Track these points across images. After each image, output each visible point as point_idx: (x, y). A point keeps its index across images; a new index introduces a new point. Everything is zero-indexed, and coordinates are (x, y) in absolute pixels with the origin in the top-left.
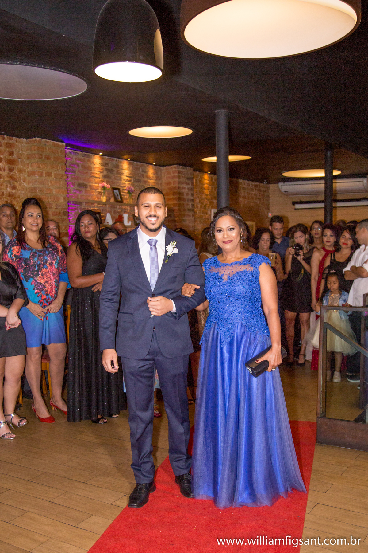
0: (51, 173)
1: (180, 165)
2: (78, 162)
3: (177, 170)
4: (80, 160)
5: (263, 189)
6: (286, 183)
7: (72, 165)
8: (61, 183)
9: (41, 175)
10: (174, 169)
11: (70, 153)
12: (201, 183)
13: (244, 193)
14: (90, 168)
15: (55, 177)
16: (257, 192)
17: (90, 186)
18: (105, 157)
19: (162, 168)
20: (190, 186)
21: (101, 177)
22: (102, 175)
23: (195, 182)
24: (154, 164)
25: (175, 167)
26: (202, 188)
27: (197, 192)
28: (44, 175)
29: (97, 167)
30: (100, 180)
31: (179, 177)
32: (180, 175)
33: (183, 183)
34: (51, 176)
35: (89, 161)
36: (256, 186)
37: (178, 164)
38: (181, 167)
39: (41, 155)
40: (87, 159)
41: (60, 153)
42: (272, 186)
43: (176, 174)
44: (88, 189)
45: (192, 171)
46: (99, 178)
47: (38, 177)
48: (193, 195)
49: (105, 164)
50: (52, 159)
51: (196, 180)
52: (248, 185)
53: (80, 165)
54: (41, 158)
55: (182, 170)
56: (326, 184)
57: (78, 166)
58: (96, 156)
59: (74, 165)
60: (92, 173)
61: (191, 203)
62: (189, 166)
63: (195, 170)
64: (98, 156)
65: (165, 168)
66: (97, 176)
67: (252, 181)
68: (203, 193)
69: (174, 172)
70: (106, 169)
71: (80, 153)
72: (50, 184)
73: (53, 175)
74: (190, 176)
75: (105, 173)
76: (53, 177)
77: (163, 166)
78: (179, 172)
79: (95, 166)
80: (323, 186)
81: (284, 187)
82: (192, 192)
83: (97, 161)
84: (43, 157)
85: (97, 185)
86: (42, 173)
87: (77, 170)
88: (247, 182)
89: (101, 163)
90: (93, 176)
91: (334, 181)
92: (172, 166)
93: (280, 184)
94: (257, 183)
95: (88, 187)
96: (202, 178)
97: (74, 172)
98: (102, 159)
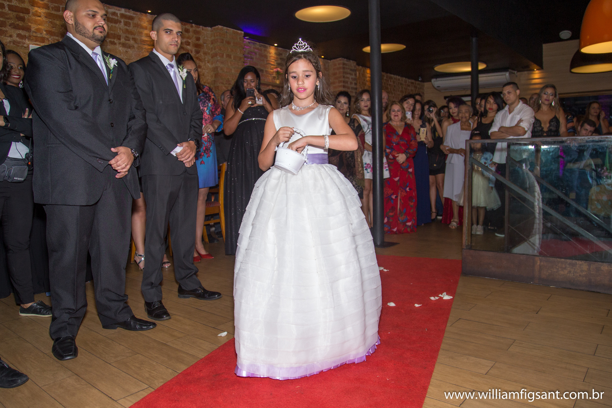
0: (231, 55)
1: (344, 58)
2: (256, 51)
3: (342, 62)
4: (258, 49)
5: (418, 86)
6: (438, 79)
7: (250, 53)
8: (240, 64)
9: (222, 56)
10: (339, 61)
11: (249, 43)
12: (364, 75)
13: (402, 87)
14: (266, 57)
15: (234, 59)
16: (413, 88)
17: (266, 71)
18: (279, 48)
19: (329, 61)
20: (354, 77)
21: (276, 64)
22: (277, 63)
23: (358, 75)
24: (323, 57)
25: (340, 60)
26: (364, 80)
27: (360, 83)
28: (225, 57)
29: (272, 56)
30: (275, 67)
31: (344, 68)
32: (345, 66)
33: (348, 74)
34: (231, 58)
35: (265, 50)
36: (412, 83)
37: (343, 57)
38: (345, 60)
39: (223, 40)
40: (263, 49)
41: (239, 40)
42: (426, 85)
43: (341, 66)
44: (265, 73)
45: (355, 64)
46: (274, 65)
47: (219, 58)
48: (356, 84)
49: (279, 54)
50: (232, 44)
51: (359, 74)
52: (406, 82)
53: (258, 54)
54: (223, 43)
55: (346, 62)
56: (472, 78)
57: (256, 54)
58: (271, 46)
59: (252, 52)
60: (267, 61)
61: (354, 91)
62: (353, 60)
63: (358, 64)
64: (274, 47)
65: (332, 61)
66: (272, 63)
67: (409, 78)
68: (365, 84)
69: (339, 64)
70: (281, 59)
71: (258, 43)
72: (229, 64)
73: (232, 57)
74: (353, 68)
75: (279, 61)
76: (232, 59)
77: (330, 59)
78: (344, 64)
79: (271, 55)
80: (469, 80)
81: (437, 82)
82: (355, 82)
83: (272, 51)
84: (225, 42)
85: (272, 71)
86: (223, 54)
87: (254, 57)
88: (404, 79)
89: (275, 53)
90: (269, 63)
91: (480, 76)
92: (338, 59)
93: (433, 80)
94: (413, 81)
95: (264, 71)
96: (364, 71)
97: (252, 58)
98: (277, 50)
